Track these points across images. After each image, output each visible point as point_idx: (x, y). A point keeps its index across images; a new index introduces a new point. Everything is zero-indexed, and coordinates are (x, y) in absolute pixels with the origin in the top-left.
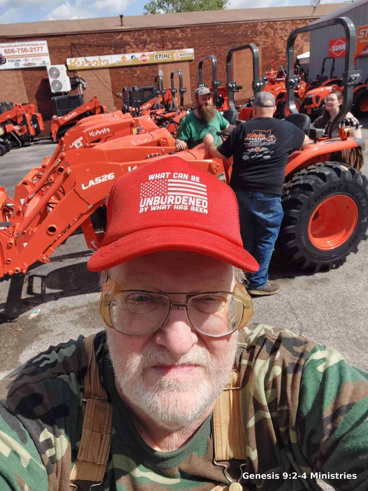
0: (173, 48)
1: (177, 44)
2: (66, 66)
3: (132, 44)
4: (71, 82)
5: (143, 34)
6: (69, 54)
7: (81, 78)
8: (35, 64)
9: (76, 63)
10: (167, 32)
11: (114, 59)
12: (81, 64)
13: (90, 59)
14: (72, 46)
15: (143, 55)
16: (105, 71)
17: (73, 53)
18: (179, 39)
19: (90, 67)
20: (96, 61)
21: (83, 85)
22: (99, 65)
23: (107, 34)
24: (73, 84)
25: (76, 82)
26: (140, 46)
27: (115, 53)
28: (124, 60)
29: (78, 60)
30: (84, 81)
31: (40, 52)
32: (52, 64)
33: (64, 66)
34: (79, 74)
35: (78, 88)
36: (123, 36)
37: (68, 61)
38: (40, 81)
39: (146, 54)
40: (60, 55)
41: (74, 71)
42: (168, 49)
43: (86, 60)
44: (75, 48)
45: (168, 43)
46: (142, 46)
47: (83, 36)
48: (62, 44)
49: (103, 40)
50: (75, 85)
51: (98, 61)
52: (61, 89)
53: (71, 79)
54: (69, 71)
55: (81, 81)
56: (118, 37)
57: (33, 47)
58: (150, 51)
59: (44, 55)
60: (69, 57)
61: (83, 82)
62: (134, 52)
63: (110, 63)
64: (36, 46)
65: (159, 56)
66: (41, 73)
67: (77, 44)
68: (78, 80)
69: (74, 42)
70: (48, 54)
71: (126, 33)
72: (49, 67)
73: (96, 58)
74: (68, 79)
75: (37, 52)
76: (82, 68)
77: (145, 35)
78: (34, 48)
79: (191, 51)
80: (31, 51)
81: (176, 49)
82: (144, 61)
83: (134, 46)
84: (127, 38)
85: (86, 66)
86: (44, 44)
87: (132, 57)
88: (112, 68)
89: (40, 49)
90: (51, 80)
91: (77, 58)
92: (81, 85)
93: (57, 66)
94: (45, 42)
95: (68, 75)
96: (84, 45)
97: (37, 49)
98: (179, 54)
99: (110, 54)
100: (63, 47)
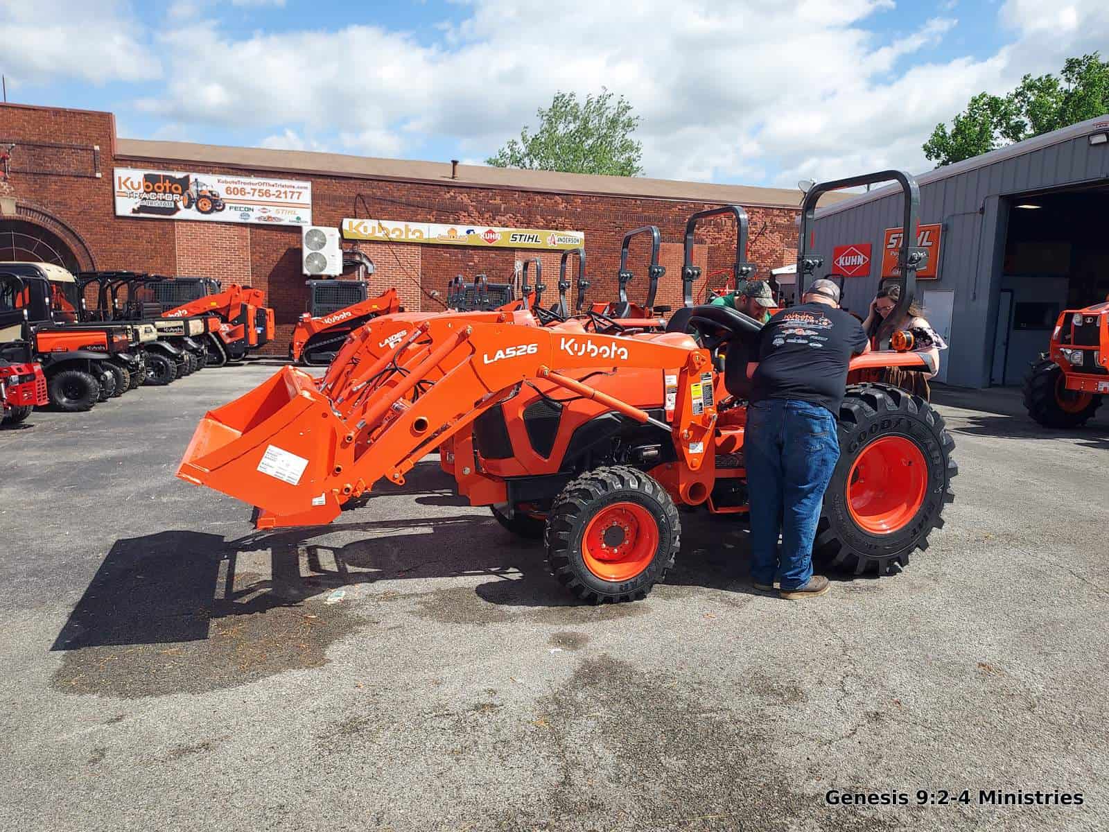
0: (547, 227)
1: (554, 221)
2: (341, 231)
3: (471, 208)
4: (344, 261)
5: (495, 194)
6: (351, 210)
7: (366, 256)
8: (280, 220)
9: (361, 229)
10: (538, 198)
11: (435, 232)
12: (370, 231)
13: (389, 225)
14: (359, 198)
15: (490, 232)
16: (413, 248)
17: (357, 210)
18: (559, 214)
19: (386, 239)
20: (400, 230)
21: (367, 268)
22: (403, 237)
23: (426, 186)
24: (349, 263)
25: (353, 262)
26: (487, 216)
27: (438, 221)
28: (452, 234)
29: (365, 224)
30: (371, 262)
31: (295, 200)
32: (313, 225)
33: (336, 230)
34: (363, 249)
35: (357, 272)
36: (457, 195)
37: (346, 223)
38: (283, 251)
39: (495, 229)
40: (332, 210)
41: (355, 242)
42: (538, 228)
43: (380, 224)
44: (364, 202)
45: (539, 217)
46: (489, 215)
47: (381, 183)
48: (340, 192)
49: (419, 196)
50: (350, 266)
51: (403, 229)
52: (322, 269)
53: (344, 254)
54: (343, 240)
55: (364, 261)
56: (448, 196)
57: (283, 190)
58: (505, 226)
59: (302, 206)
60: (348, 217)
61: (368, 264)
62: (473, 223)
63: (426, 236)
64: (288, 190)
65: (518, 237)
66: (289, 238)
67: (369, 196)
68: (358, 258)
69: (363, 193)
70: (310, 206)
71: (463, 190)
72: (307, 228)
73: (401, 225)
74: (339, 253)
75: (289, 200)
76: (370, 238)
77: (498, 198)
78: (285, 193)
79: (580, 235)
80: (277, 197)
81: (552, 228)
82: (491, 241)
83: (475, 214)
84: (464, 198)
85: (380, 235)
86: (306, 188)
87: (468, 232)
88: (428, 246)
89: (296, 195)
90: (306, 252)
91: (365, 220)
92: (362, 268)
93: (323, 229)
94: (308, 184)
95: (341, 248)
96: (382, 200)
97: (289, 195)
98: (556, 239)
99: (429, 221)
100: (340, 198)
